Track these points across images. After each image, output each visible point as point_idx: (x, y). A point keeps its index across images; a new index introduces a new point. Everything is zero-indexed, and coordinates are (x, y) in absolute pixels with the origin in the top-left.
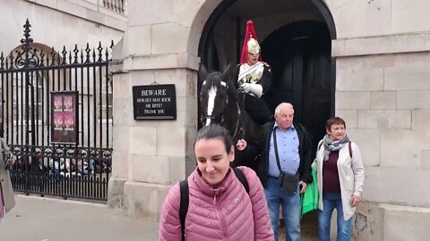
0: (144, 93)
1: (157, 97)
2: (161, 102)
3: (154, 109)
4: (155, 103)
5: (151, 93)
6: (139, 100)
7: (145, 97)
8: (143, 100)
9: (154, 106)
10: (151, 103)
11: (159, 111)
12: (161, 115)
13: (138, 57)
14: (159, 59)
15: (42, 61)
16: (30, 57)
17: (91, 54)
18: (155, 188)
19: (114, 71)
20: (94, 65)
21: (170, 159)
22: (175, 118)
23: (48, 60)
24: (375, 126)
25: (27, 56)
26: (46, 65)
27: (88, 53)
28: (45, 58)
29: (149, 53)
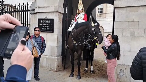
0: (42, 21)
1: (47, 23)
2: (48, 25)
3: (45, 28)
4: (46, 25)
5: (45, 21)
6: (40, 24)
7: (42, 23)
8: (42, 24)
9: (46, 27)
10: (45, 25)
11: (47, 29)
12: (48, 30)
13: (40, 7)
14: (48, 8)
15: (7, 9)
16: (3, 8)
17: (24, 7)
18: (45, 57)
19: (32, 13)
20: (26, 11)
21: (51, 46)
22: (53, 32)
23: (9, 9)
24: (129, 35)
25: (2, 8)
26: (9, 11)
27: (23, 6)
28: (8, 8)
29: (44, 6)
